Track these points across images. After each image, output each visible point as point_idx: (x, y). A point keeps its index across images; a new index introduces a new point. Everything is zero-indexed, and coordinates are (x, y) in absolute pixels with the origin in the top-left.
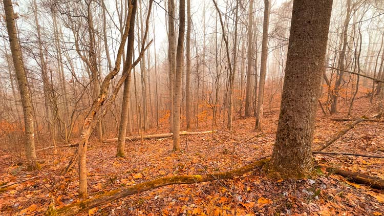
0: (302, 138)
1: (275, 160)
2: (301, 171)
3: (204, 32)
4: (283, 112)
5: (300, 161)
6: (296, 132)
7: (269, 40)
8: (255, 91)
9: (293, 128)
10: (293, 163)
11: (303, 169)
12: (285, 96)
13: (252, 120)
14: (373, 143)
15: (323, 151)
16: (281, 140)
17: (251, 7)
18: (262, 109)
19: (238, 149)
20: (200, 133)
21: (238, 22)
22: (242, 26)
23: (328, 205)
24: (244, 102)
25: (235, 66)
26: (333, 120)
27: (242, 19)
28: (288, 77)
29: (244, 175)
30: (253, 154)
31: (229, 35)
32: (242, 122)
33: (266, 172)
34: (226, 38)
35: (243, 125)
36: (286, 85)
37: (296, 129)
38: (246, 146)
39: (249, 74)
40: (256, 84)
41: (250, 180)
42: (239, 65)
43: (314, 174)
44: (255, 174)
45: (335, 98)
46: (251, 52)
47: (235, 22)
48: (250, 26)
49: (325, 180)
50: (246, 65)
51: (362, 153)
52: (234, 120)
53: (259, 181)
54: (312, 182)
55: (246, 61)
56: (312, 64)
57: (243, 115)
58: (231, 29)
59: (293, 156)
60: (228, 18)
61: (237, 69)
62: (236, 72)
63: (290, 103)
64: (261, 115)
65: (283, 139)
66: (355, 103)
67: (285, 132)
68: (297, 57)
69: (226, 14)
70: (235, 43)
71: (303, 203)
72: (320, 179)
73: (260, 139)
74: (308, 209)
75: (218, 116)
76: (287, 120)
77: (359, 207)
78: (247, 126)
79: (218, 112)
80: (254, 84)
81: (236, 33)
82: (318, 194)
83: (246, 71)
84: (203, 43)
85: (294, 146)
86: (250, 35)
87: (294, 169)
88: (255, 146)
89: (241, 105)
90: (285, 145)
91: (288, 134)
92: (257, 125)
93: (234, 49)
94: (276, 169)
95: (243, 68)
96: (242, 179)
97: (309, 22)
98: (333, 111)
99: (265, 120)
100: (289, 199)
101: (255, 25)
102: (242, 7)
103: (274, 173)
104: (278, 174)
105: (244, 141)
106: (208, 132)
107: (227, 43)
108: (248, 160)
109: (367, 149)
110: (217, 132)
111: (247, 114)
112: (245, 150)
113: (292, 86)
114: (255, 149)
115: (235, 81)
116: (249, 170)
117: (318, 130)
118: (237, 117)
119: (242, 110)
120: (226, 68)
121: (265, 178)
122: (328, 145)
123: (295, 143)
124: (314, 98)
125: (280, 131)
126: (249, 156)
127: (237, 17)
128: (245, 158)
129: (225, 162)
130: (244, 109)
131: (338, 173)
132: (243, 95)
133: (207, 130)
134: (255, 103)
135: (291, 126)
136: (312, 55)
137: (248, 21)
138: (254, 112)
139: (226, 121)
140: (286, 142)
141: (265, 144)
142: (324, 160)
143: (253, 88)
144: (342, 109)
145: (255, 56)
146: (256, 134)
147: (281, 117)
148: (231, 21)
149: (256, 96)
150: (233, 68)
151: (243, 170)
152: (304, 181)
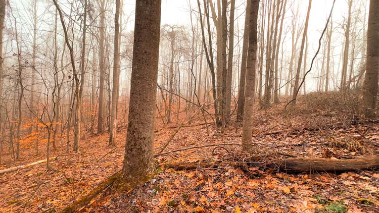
0: (146, 146)
1: (125, 171)
2: (147, 174)
3: (35, 26)
4: (130, 125)
5: (146, 166)
6: (141, 141)
7: (120, 58)
8: (108, 105)
9: (138, 138)
10: (140, 170)
11: (148, 172)
12: (132, 110)
13: (106, 137)
14: (188, 140)
15: (162, 153)
16: (130, 152)
17: (102, 21)
18: (115, 123)
19: (86, 173)
20: (22, 167)
21: (87, 31)
22: (91, 37)
23: (165, 195)
24: (97, 118)
25: (83, 77)
26: (169, 128)
27: (92, 29)
28: (133, 94)
29: (92, 202)
30: (105, 173)
31: (75, 41)
32: (94, 140)
33: (117, 187)
34: (70, 43)
35: (96, 143)
36: (131, 101)
37: (141, 139)
38: (97, 167)
39: (101, 87)
40: (110, 99)
41: (99, 204)
42: (89, 77)
43: (155, 173)
44: (105, 195)
45: (170, 112)
46: (103, 67)
47: (82, 30)
48: (102, 39)
49: (162, 175)
50: (98, 79)
51: (183, 149)
52: (82, 139)
53: (110, 200)
54: (154, 180)
55: (98, 74)
56: (150, 85)
57: (96, 132)
58: (78, 35)
59: (139, 164)
60: (73, 22)
61: (86, 80)
62: (85, 84)
63: (136, 117)
64: (114, 130)
65: (131, 150)
66: (180, 116)
67: (133, 143)
68: (139, 78)
69: (70, 17)
70: (84, 52)
71: (148, 203)
72: (160, 176)
73: (114, 155)
74: (151, 206)
75: (58, 137)
76: (134, 132)
77: (181, 187)
78: (100, 144)
79: (59, 131)
80: (107, 99)
81: (84, 41)
82: (158, 189)
83: (97, 84)
84: (32, 40)
85: (140, 154)
86: (101, 48)
87: (140, 175)
88: (108, 163)
89: (92, 120)
90: (133, 155)
91: (135, 145)
92: (110, 140)
93: (82, 59)
94: (127, 181)
95: (94, 81)
96: (89, 208)
97: (146, 52)
98: (169, 122)
99: (120, 135)
100: (137, 205)
101: (106, 40)
102: (91, 17)
103: (125, 185)
104: (128, 185)
105: (95, 161)
106: (40, 162)
107: (71, 50)
108: (98, 182)
109: (185, 145)
110: (56, 159)
111: (100, 131)
112: (95, 172)
113: (136, 102)
114: (108, 167)
115: (84, 93)
116: (98, 193)
117: (160, 137)
118: (88, 135)
119: (94, 127)
120: (70, 77)
121: (116, 194)
122: (165, 147)
123: (141, 152)
124: (152, 112)
125: (128, 143)
126: (100, 177)
127: (85, 25)
128: (95, 181)
129: (65, 195)
130: (97, 125)
131: (171, 167)
132: (95, 110)
133: (37, 160)
134: (108, 118)
135: (137, 137)
136: (149, 78)
137: (99, 34)
138: (108, 128)
139: (72, 142)
140: (134, 152)
141: (119, 158)
142: (163, 160)
143: (106, 103)
144: (173, 119)
145: (108, 71)
146: (110, 150)
147: (129, 130)
148: (77, 26)
149: (110, 111)
150: (80, 79)
151: (90, 196)
152: (149, 182)
